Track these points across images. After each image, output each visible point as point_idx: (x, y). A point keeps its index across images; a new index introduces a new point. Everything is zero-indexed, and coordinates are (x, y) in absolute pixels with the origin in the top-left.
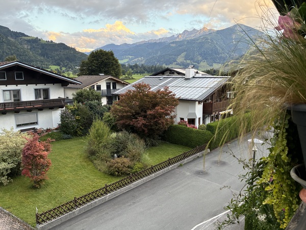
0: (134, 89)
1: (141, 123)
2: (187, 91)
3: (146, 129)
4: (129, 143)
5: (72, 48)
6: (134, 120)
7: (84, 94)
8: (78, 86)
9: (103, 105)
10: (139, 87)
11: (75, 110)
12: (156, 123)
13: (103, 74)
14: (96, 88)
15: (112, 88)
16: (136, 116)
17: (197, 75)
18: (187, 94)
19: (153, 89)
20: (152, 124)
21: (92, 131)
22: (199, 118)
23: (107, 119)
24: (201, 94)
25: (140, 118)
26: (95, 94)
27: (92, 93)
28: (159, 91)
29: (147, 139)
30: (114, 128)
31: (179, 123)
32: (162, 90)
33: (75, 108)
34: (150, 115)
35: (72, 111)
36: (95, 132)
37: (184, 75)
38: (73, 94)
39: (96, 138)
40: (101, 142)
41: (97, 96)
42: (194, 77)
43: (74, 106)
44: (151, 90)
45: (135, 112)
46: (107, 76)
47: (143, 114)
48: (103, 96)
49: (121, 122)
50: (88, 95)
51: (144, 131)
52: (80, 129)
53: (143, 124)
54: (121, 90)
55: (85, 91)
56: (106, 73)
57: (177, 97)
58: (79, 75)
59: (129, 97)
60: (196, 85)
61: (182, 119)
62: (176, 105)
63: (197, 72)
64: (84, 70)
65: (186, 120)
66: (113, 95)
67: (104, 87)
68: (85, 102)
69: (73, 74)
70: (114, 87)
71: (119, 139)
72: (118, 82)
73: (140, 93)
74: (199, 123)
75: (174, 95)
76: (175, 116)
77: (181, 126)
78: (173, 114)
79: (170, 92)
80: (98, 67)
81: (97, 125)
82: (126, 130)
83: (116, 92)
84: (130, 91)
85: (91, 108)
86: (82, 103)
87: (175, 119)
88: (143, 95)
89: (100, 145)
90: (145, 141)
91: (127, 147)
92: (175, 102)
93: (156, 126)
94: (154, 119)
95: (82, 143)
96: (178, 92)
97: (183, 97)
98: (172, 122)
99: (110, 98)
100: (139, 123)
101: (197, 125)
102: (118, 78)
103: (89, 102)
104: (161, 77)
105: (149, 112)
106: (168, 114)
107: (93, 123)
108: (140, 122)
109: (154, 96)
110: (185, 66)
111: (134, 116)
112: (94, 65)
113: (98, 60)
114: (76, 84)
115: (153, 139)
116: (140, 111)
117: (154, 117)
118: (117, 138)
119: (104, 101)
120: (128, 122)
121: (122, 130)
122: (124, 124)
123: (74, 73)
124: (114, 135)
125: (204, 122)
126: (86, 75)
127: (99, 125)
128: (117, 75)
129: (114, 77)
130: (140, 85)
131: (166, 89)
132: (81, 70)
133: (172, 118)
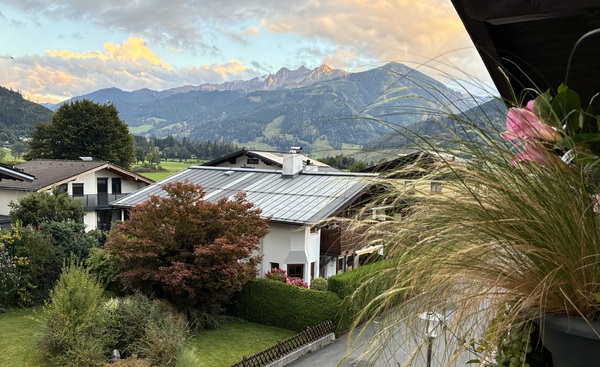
0: (165, 195)
1: (180, 276)
2: (287, 202)
3: (191, 290)
4: (151, 323)
5: (12, 92)
6: (161, 268)
7: (40, 205)
8: (25, 185)
9: (87, 230)
10: (176, 190)
11: (14, 244)
12: (216, 276)
13: (90, 158)
14: (70, 191)
15: (110, 191)
16: (168, 259)
17: (308, 169)
18: (287, 209)
19: (211, 197)
20: (206, 276)
21: (59, 294)
22: (313, 264)
23: (97, 266)
24: (316, 211)
25: (178, 265)
26: (67, 204)
27: (61, 202)
28: (223, 202)
29: (194, 313)
30: (114, 289)
31: (268, 275)
32: (231, 198)
33: (16, 239)
34: (202, 255)
35: (7, 246)
36: (67, 297)
37: (280, 166)
38: (12, 205)
39: (69, 312)
40: (80, 322)
41: (72, 209)
42: (300, 173)
43: (13, 232)
44: (205, 198)
45: (166, 250)
46: (98, 163)
47: (185, 253)
48: (88, 209)
49: (132, 273)
50: (52, 207)
51: (186, 294)
52: (28, 289)
53: (185, 278)
54: (132, 197)
55: (43, 196)
56: (99, 156)
57: (264, 215)
58: (28, 158)
59: (154, 213)
60: (306, 190)
61: (275, 265)
62: (262, 234)
63: (308, 163)
64: (42, 146)
65: (284, 268)
66: (113, 207)
67: (91, 189)
68: (43, 224)
69: (13, 153)
70: (117, 190)
71: (125, 314)
72: (127, 178)
73: (178, 204)
74: (312, 274)
75: (258, 212)
76: (259, 260)
77: (273, 281)
78: (254, 254)
79: (250, 206)
80: (76, 140)
81: (73, 280)
82: (143, 291)
83: (121, 202)
84: (155, 199)
85: (57, 238)
86: (35, 225)
87: (258, 267)
88: (187, 209)
89: (78, 328)
90: (189, 318)
91: (144, 332)
92: (260, 228)
93: (217, 281)
94: (211, 266)
95: (30, 324)
96: (265, 204)
97: (278, 216)
98: (253, 273)
99: (106, 215)
100: (174, 277)
101: (307, 279)
102: (127, 169)
103: (54, 223)
104: (230, 169)
105: (200, 250)
106: (244, 255)
107: (62, 276)
108: (179, 273)
109: (213, 212)
110: (283, 149)
111: (162, 258)
112: (68, 136)
113: (78, 125)
114: (21, 179)
115: (209, 312)
116: (177, 248)
117: (211, 260)
118: (121, 311)
119: (91, 222)
120: (148, 273)
121: (132, 293)
122: (137, 277)
123: (17, 151)
124: (113, 303)
125: (322, 273)
126: (46, 157)
127: (76, 280)
128: (124, 162)
129: (117, 164)
130: (179, 185)
131: (241, 197)
132: (35, 146)
133: (252, 263)
